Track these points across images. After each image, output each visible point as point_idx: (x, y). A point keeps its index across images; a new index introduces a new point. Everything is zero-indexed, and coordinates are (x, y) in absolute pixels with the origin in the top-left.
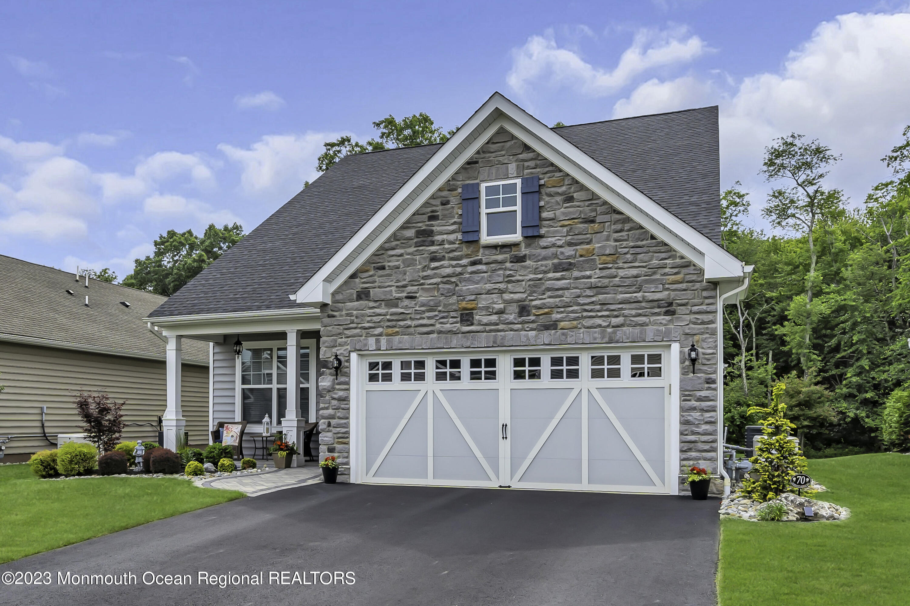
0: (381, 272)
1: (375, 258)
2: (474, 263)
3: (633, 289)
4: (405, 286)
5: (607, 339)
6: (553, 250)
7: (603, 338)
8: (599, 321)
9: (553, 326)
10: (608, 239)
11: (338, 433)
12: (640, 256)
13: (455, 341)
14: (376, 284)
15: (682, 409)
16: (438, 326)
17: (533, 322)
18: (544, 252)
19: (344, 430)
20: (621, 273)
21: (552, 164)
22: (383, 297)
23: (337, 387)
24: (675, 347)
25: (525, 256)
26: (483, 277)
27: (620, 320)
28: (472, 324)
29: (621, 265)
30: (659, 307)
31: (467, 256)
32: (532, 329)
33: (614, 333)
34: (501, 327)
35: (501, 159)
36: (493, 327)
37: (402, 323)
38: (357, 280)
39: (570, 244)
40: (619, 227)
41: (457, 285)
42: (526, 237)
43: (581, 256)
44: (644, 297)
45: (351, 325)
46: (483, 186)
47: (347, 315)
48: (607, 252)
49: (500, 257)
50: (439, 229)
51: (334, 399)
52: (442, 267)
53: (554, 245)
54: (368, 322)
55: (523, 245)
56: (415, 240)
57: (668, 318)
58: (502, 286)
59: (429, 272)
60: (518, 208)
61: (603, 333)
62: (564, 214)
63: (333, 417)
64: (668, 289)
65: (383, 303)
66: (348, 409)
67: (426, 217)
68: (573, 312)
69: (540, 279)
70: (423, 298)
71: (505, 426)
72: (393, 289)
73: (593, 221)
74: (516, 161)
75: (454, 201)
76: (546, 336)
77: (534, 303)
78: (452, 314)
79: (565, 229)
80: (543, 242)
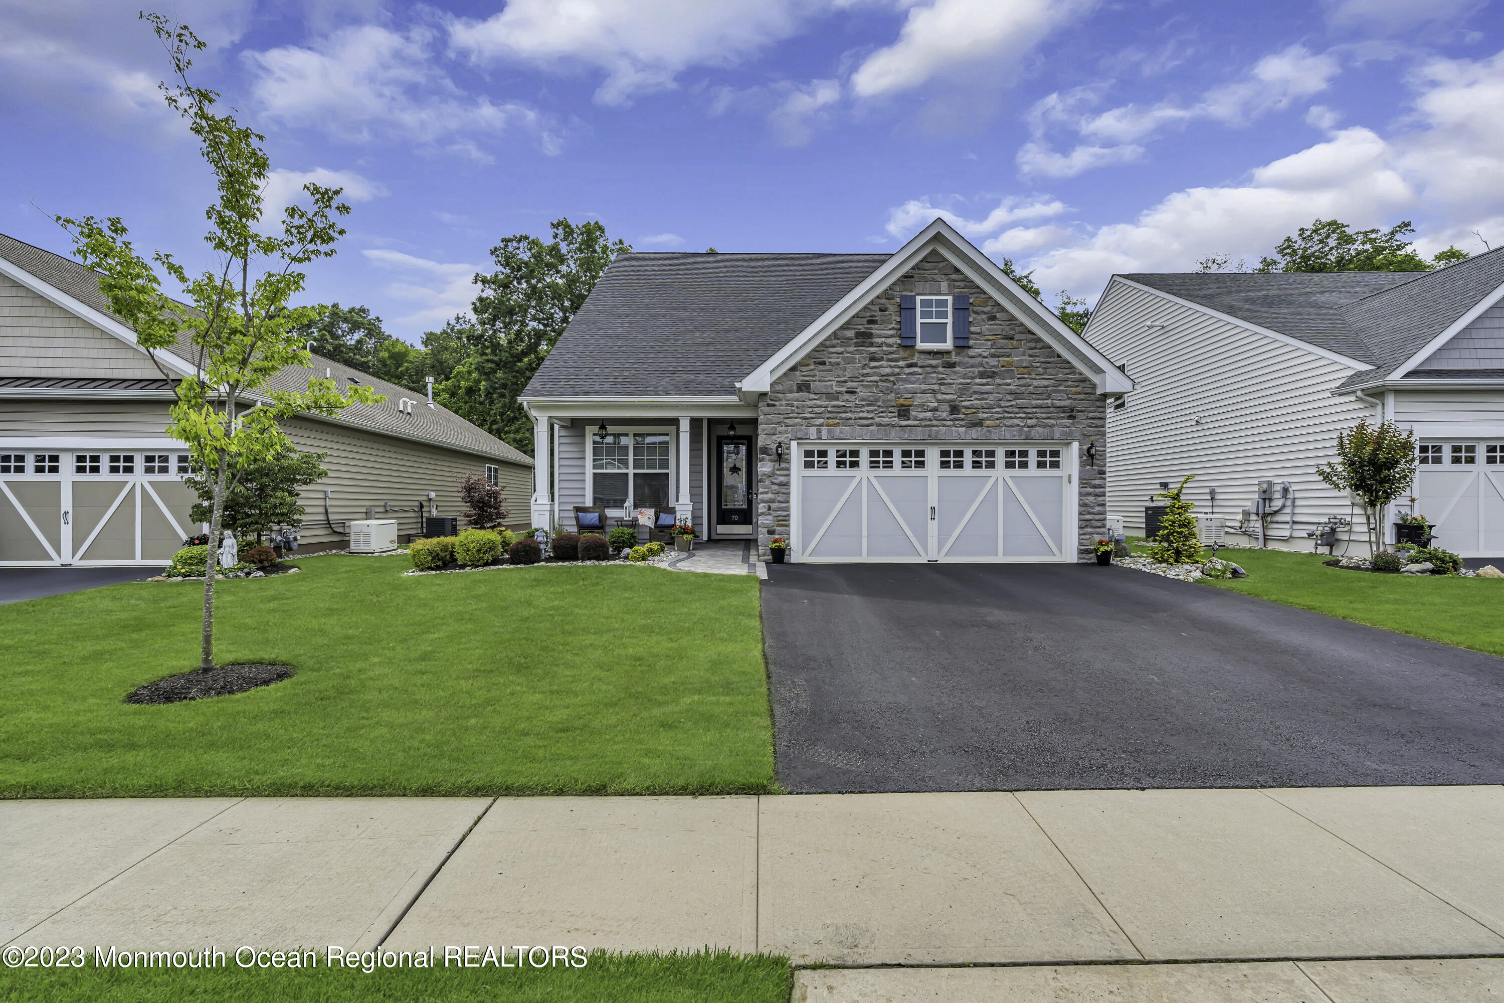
0: (821, 367)
1: (816, 354)
2: (910, 366)
3: (1044, 397)
4: (845, 382)
5: (1023, 437)
6: (980, 359)
7: (1020, 436)
8: (1017, 422)
9: (979, 424)
10: (1024, 355)
11: (779, 516)
12: (1049, 370)
13: (893, 433)
14: (817, 378)
15: (1081, 494)
16: (878, 420)
17: (963, 420)
18: (971, 361)
19: (785, 513)
20: (1035, 383)
21: (978, 287)
22: (824, 391)
23: (778, 472)
24: (1075, 445)
25: (955, 363)
26: (918, 379)
27: (1033, 421)
28: (909, 419)
29: (1034, 376)
30: (1064, 412)
31: (904, 359)
32: (962, 426)
33: (1030, 431)
34: (934, 423)
35: (934, 276)
36: (928, 423)
37: (843, 415)
38: (798, 373)
39: (993, 356)
40: (1033, 345)
41: (895, 384)
42: (957, 347)
43: (1003, 366)
44: (1052, 403)
45: (792, 415)
46: (918, 298)
47: (788, 405)
48: (1024, 365)
49: (934, 362)
50: (878, 332)
51: (773, 483)
52: (881, 366)
53: (980, 356)
54: (809, 412)
55: (953, 354)
56: (855, 341)
57: (1070, 421)
58: (936, 387)
59: (868, 371)
60: (949, 321)
61: (1020, 432)
62: (989, 330)
63: (773, 501)
64: (1070, 398)
65: (824, 396)
66: (789, 493)
67: (865, 320)
68: (996, 413)
69: (969, 384)
70: (862, 393)
71: (933, 509)
72: (834, 383)
73: (1012, 339)
74: (947, 280)
75: (892, 309)
76: (974, 432)
77: (964, 403)
78: (891, 409)
79: (989, 343)
80: (971, 352)
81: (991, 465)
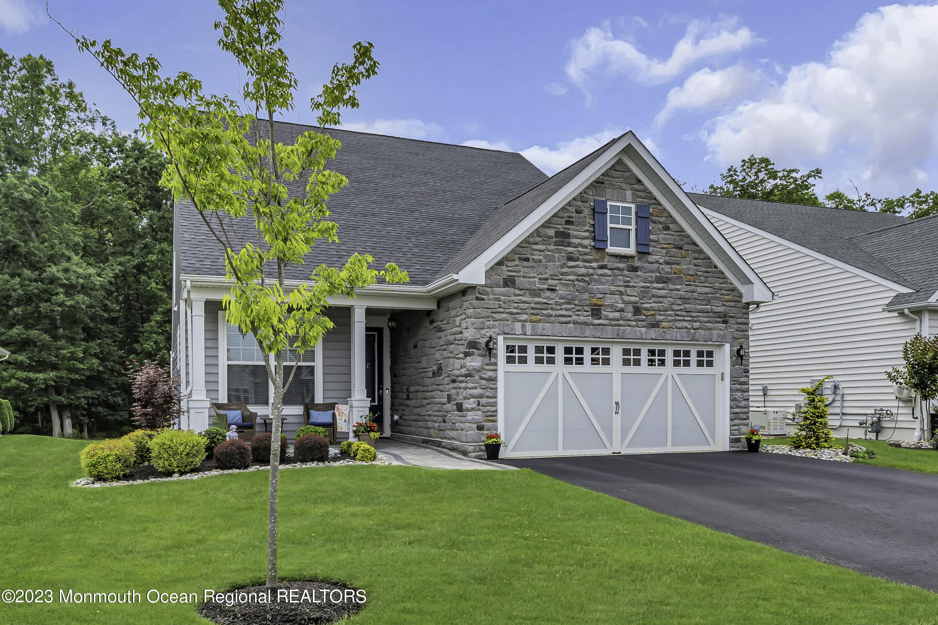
0: (526, 263)
1: (520, 249)
2: (602, 267)
3: (705, 303)
4: (546, 279)
5: (690, 338)
6: (656, 265)
7: (688, 337)
8: (686, 324)
9: (655, 325)
10: (690, 264)
11: (488, 411)
12: (708, 279)
13: (588, 331)
14: (521, 274)
15: (731, 390)
16: (575, 317)
17: (644, 321)
18: (651, 267)
19: (493, 409)
20: (699, 290)
21: (655, 199)
22: (528, 287)
23: (487, 367)
24: (727, 346)
25: (637, 268)
26: (608, 280)
27: (696, 325)
28: (600, 318)
29: (697, 284)
30: (720, 317)
31: (596, 260)
32: (643, 327)
33: (695, 333)
34: (621, 322)
35: (621, 185)
36: (617, 322)
37: (545, 312)
38: (504, 268)
39: (667, 263)
40: (696, 255)
41: (589, 284)
42: (639, 252)
43: (674, 273)
44: (711, 309)
45: (499, 310)
46: (609, 203)
47: (496, 299)
48: (691, 273)
49: (621, 265)
50: (575, 233)
51: (482, 378)
52: (577, 266)
53: (657, 262)
54: (515, 308)
55: (636, 258)
56: (555, 240)
57: (724, 325)
58: (622, 289)
59: (566, 270)
60: (633, 227)
61: (688, 333)
62: (664, 239)
63: (481, 396)
64: (723, 305)
65: (528, 292)
66: (496, 389)
67: (564, 220)
68: (670, 315)
69: (648, 287)
70: (562, 291)
71: (617, 403)
72: (536, 280)
73: (681, 248)
74: (631, 189)
75: (587, 212)
76: (653, 333)
77: (645, 305)
78: (586, 308)
79: (664, 251)
80: (651, 258)
81: (662, 363)
